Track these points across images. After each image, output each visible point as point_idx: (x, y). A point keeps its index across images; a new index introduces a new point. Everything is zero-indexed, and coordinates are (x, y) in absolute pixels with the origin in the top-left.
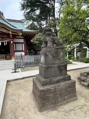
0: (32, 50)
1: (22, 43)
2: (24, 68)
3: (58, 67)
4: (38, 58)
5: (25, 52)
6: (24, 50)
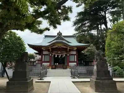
0: (82, 61)
1: (74, 55)
2: (78, 77)
3: (104, 72)
4: (88, 69)
5: (77, 63)
6: (76, 61)
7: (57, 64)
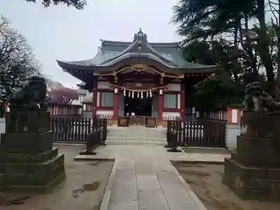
1: (176, 93)
5: (181, 113)
7: (133, 114)
